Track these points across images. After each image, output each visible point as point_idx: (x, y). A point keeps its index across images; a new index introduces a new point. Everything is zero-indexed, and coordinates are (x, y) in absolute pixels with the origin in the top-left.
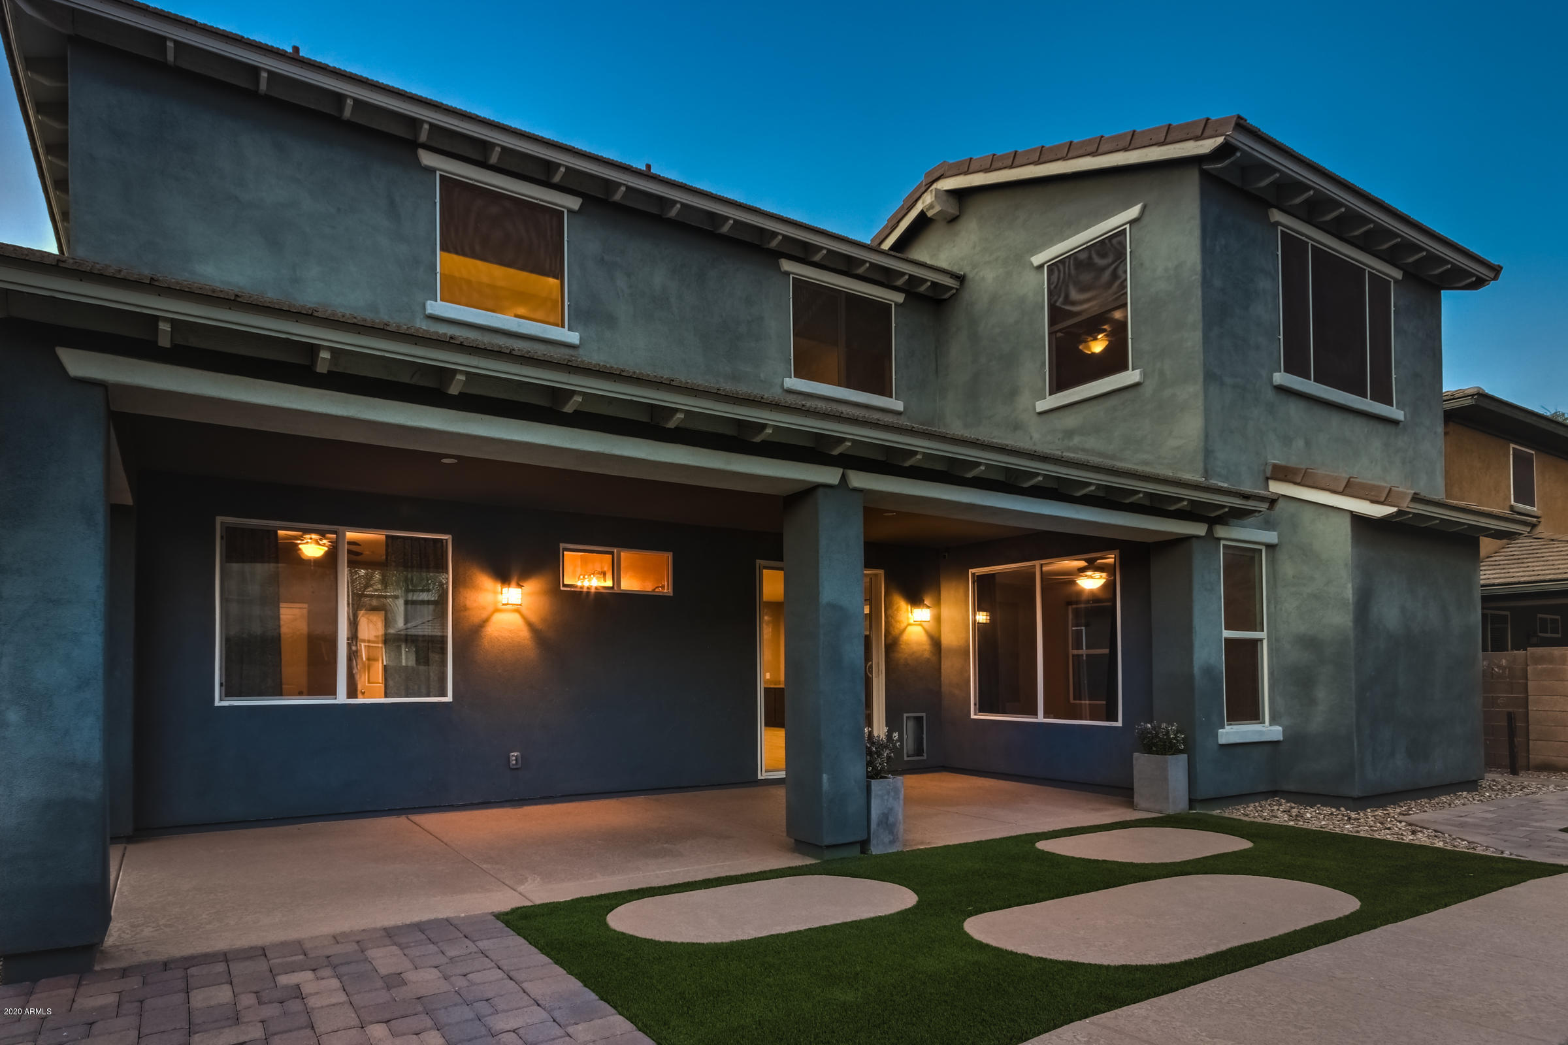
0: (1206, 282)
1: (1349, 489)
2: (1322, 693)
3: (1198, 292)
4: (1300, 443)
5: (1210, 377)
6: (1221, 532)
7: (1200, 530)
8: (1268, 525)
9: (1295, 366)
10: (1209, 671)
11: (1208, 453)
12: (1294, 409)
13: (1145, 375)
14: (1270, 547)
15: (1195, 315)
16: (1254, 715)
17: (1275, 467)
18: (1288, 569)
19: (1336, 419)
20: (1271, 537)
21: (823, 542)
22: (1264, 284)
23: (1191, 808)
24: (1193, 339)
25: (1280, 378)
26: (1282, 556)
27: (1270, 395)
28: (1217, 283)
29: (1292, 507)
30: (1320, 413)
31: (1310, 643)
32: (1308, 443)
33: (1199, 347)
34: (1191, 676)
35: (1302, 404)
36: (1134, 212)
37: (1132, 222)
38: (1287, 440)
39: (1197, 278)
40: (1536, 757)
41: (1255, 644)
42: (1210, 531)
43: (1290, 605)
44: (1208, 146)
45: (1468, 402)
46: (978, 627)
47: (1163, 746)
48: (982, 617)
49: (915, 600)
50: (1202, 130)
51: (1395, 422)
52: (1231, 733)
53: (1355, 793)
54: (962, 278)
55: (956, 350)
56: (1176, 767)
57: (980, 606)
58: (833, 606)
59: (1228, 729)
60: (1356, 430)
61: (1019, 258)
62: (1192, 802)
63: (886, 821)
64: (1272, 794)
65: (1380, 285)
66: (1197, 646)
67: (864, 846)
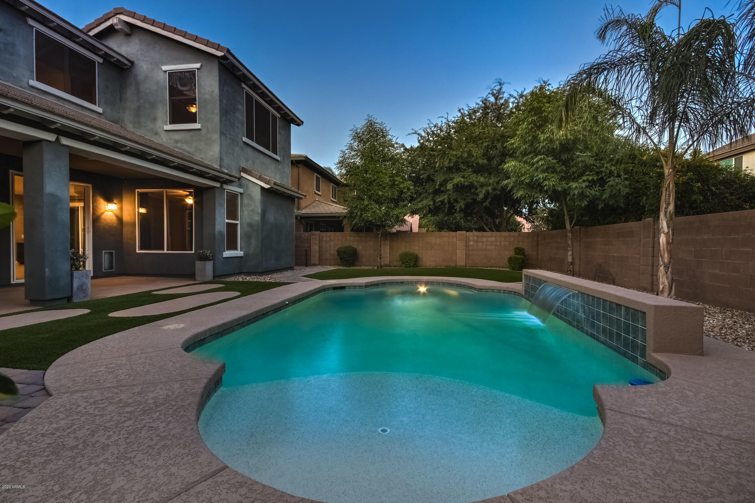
0: (221, 101)
1: (260, 178)
2: (253, 241)
3: (218, 103)
4: (251, 162)
5: (222, 133)
6: (225, 186)
7: (218, 185)
8: (240, 186)
9: (249, 136)
10: (221, 233)
11: (221, 159)
12: (249, 150)
13: (202, 126)
14: (241, 194)
15: (217, 111)
16: (235, 248)
17: (243, 168)
18: (246, 201)
19: (262, 156)
20: (241, 190)
21: (46, 166)
22: (240, 107)
23: (214, 279)
24: (217, 119)
25: (245, 139)
26: (244, 197)
27: (242, 144)
28: (225, 102)
29: (247, 182)
30: (257, 154)
31: (250, 225)
32: (253, 162)
33: (218, 122)
34: (214, 234)
35: (251, 149)
36: (198, 65)
37: (198, 69)
38: (247, 160)
39: (218, 98)
40: (312, 262)
41: (236, 224)
42: (221, 186)
43: (246, 213)
44: (220, 54)
45: (303, 159)
46: (140, 214)
47: (204, 258)
48: (143, 210)
49: (109, 200)
50: (218, 48)
51: (278, 161)
52: (227, 254)
53: (260, 271)
54: (132, 63)
55: (130, 93)
56: (209, 266)
57: (141, 205)
58: (52, 195)
59: (226, 252)
60: (268, 161)
61: (158, 64)
62: (214, 277)
63: (82, 288)
64: (240, 273)
65: (274, 117)
66: (217, 224)
67: (69, 299)
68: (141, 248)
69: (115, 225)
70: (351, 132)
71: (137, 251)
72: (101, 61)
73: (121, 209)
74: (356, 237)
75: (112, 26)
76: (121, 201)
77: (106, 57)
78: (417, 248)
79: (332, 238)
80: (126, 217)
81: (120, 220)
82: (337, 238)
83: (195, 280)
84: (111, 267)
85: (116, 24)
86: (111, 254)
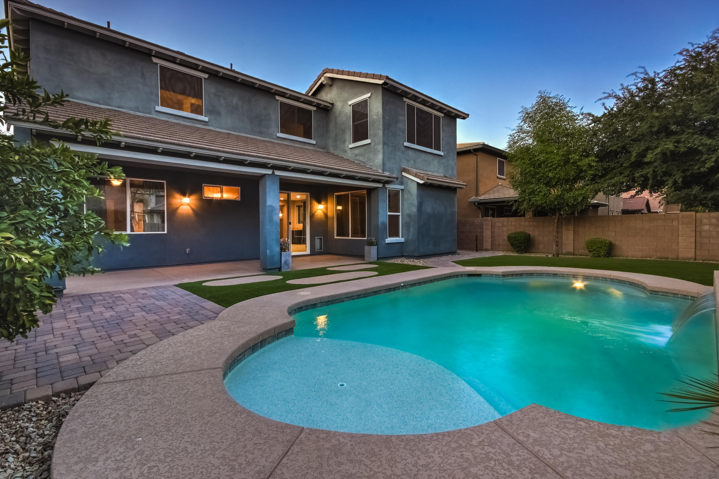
0: (384, 118)
1: (416, 176)
2: (411, 229)
3: (381, 120)
4: (412, 161)
5: (384, 144)
6: (387, 186)
7: (380, 185)
8: (402, 184)
9: (410, 140)
10: (383, 224)
11: (384, 164)
12: (411, 153)
13: (372, 141)
14: (402, 190)
15: (381, 127)
16: (397, 235)
17: (403, 168)
18: (406, 196)
19: (423, 156)
20: (402, 187)
22: (401, 118)
24: (381, 133)
25: (406, 144)
26: (405, 192)
27: (403, 148)
28: (387, 118)
29: (406, 179)
30: (418, 153)
31: (409, 216)
32: (415, 162)
33: (382, 136)
34: (378, 225)
35: (413, 151)
36: (369, 95)
37: (369, 97)
38: (408, 161)
39: (381, 116)
40: (485, 247)
41: (398, 216)
42: (384, 186)
43: (406, 206)
44: (381, 82)
45: (481, 146)
46: (337, 210)
47: (371, 244)
48: (340, 208)
49: (319, 202)
50: (380, 77)
51: (442, 156)
52: (389, 240)
53: (416, 255)
54: (333, 104)
55: (332, 126)
56: (374, 249)
57: (338, 204)
58: (270, 206)
59: (389, 239)
60: (430, 157)
61: (346, 101)
62: (378, 259)
63: (286, 263)
64: (402, 256)
65: (437, 118)
66: (380, 217)
67: (280, 269)
68: (338, 235)
69: (323, 219)
70: (520, 115)
71: (335, 238)
72: (315, 109)
73: (327, 208)
74: (531, 222)
75: (322, 83)
76: (327, 203)
77: (318, 106)
78: (614, 234)
79: (505, 223)
80: (330, 214)
81: (326, 215)
82: (510, 223)
83: (364, 260)
84: (321, 249)
85: (324, 81)
86: (321, 239)
